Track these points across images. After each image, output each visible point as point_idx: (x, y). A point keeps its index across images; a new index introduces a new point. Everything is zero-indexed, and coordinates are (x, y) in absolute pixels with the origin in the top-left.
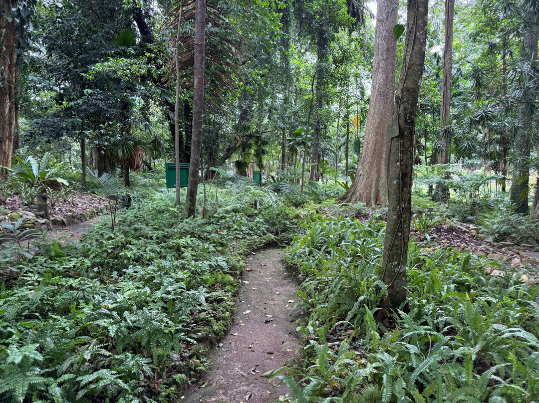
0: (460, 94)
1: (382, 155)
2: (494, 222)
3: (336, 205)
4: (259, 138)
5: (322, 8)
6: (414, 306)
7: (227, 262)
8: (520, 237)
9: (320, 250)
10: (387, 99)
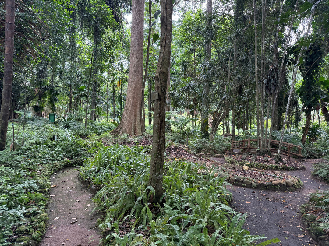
0: (174, 74)
1: (137, 106)
2: (194, 142)
3: (111, 136)
4: (52, 91)
5: (97, 12)
6: (168, 198)
7: (37, 183)
8: (207, 150)
9: (105, 168)
10: (139, 74)
